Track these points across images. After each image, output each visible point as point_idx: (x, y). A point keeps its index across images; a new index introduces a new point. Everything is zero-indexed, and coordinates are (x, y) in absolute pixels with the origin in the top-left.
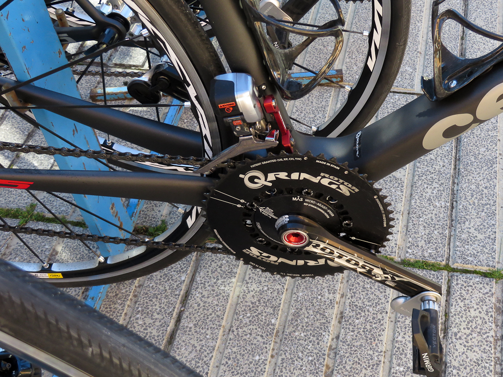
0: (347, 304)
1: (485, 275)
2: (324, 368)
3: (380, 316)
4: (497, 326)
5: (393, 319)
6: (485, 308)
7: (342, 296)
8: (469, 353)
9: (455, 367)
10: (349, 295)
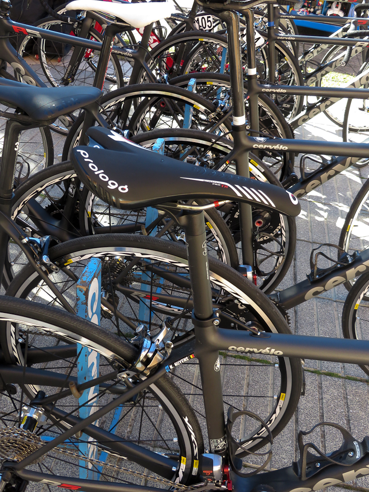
0: (251, 379)
1: (312, 372)
2: (243, 405)
3: (266, 386)
4: (319, 394)
5: (272, 387)
6: (314, 386)
7: (248, 376)
8: (308, 404)
9: (302, 409)
10: (251, 376)
